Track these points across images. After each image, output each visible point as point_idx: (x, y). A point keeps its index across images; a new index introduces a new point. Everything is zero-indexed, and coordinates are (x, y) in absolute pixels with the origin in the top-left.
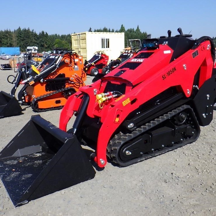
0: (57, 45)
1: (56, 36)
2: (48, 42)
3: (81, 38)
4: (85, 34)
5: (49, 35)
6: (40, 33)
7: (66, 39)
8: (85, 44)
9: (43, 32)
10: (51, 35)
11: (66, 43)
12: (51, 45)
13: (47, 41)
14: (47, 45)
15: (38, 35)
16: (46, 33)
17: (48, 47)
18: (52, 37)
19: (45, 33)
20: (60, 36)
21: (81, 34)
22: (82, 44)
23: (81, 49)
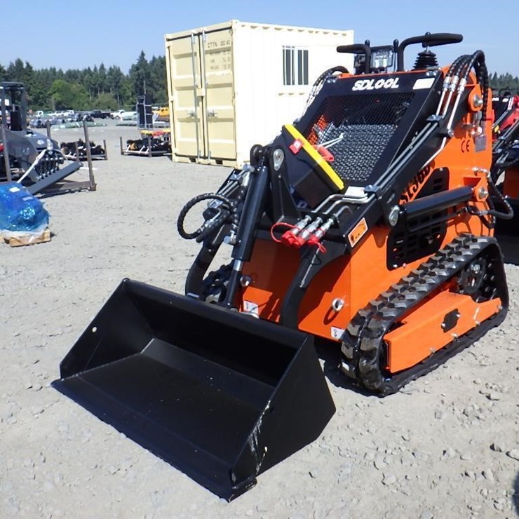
0: (57, 94)
1: (52, 74)
2: (34, 87)
3: (206, 49)
4: (230, 28)
5: (34, 69)
6: (11, 66)
7: (82, 81)
8: (225, 67)
9: (19, 63)
10: (40, 70)
11: (81, 91)
12: (41, 96)
13: (31, 87)
14: (31, 95)
15: (6, 69)
16: (28, 64)
17: (36, 100)
18: (44, 74)
19: (25, 66)
20: (64, 72)
21: (206, 33)
22: (212, 68)
23: (207, 87)
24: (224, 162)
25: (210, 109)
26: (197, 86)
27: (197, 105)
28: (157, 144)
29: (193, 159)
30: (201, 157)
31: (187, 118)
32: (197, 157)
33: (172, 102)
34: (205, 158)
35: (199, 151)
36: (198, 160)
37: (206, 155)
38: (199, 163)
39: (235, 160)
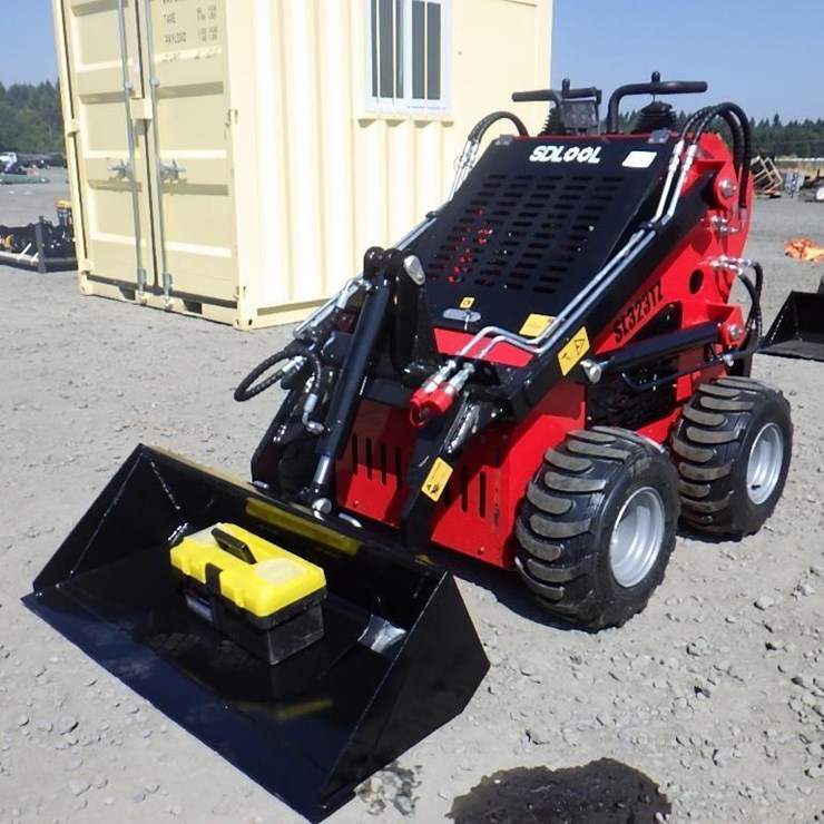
8: (204, 37)
22: (168, 40)
23: (158, 94)
24: (204, 306)
25: (167, 155)
26: (131, 92)
27: (133, 144)
28: (60, 240)
29: (129, 290)
30: (146, 289)
31: (112, 179)
32: (136, 286)
33: (74, 134)
34: (157, 291)
35: (140, 272)
36: (141, 296)
37: (161, 284)
38: (144, 305)
39: (233, 305)
